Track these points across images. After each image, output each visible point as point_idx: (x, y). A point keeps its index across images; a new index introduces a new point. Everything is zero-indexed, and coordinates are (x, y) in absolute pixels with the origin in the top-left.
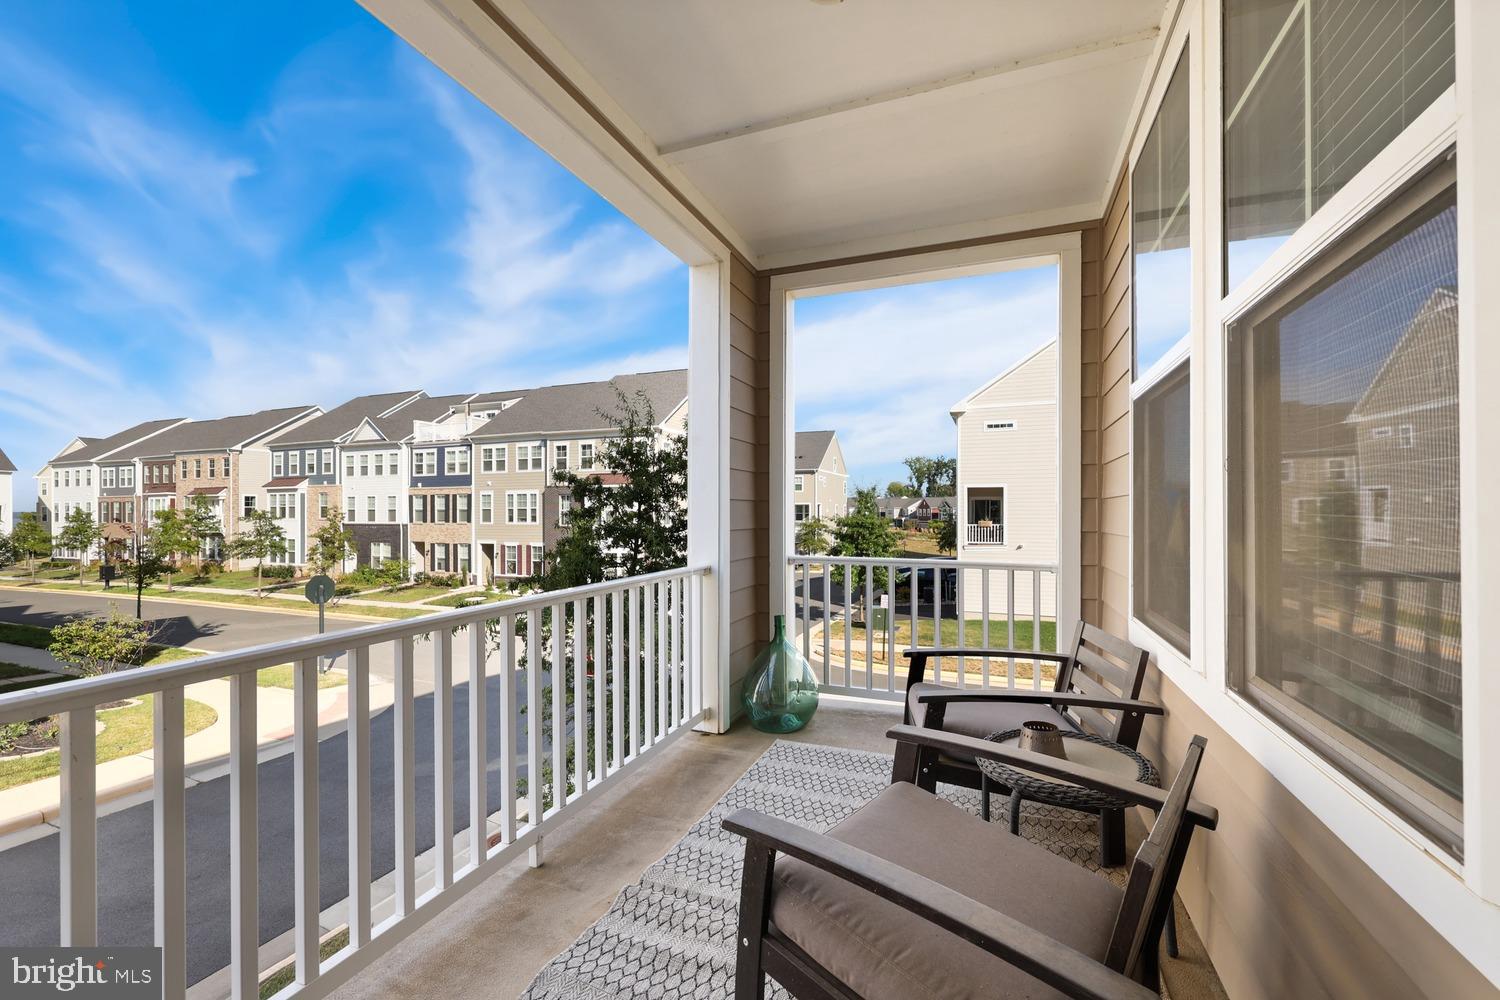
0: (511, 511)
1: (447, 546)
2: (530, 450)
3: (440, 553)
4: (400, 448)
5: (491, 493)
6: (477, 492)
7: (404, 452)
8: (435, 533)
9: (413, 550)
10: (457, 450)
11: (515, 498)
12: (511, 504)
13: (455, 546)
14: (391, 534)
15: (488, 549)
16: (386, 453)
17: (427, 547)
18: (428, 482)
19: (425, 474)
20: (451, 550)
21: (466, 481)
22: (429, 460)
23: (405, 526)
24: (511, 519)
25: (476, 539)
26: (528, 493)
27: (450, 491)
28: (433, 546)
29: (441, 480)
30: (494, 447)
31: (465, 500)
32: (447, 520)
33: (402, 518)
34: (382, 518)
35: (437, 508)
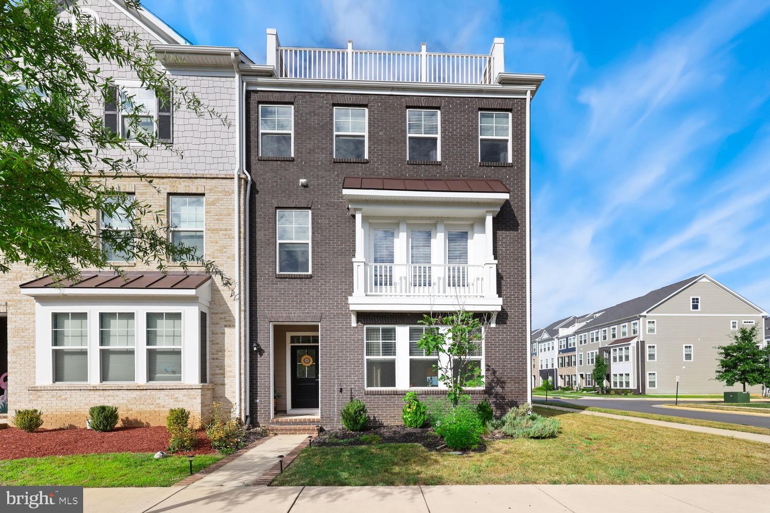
0: (589, 360)
1: (569, 376)
2: (595, 334)
3: (567, 379)
4: (554, 340)
5: (582, 353)
6: (578, 353)
7: (556, 340)
8: (564, 371)
9: (559, 377)
10: (572, 337)
11: (590, 354)
12: (589, 357)
13: (572, 376)
14: (552, 372)
15: (582, 376)
16: (550, 342)
17: (563, 377)
18: (563, 351)
19: (562, 349)
20: (570, 377)
21: (574, 349)
22: (564, 343)
23: (556, 369)
24: (589, 364)
25: (578, 372)
26: (594, 351)
27: (569, 354)
28: (565, 376)
29: (567, 350)
30: (583, 335)
31: (568, 358)
32: (569, 366)
33: (556, 366)
34: (550, 367)
35: (566, 361)
